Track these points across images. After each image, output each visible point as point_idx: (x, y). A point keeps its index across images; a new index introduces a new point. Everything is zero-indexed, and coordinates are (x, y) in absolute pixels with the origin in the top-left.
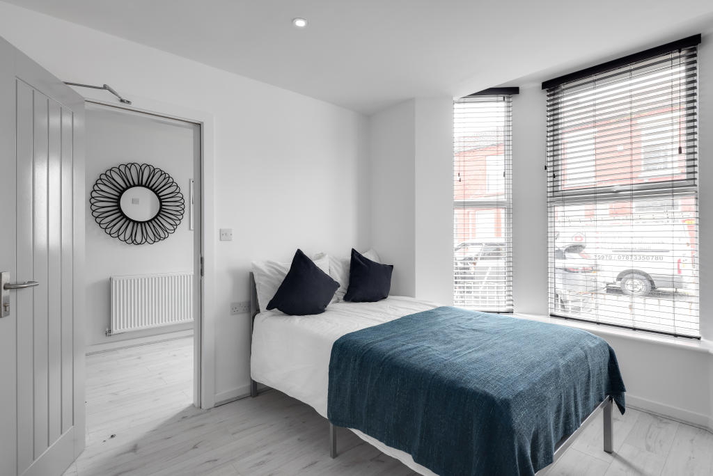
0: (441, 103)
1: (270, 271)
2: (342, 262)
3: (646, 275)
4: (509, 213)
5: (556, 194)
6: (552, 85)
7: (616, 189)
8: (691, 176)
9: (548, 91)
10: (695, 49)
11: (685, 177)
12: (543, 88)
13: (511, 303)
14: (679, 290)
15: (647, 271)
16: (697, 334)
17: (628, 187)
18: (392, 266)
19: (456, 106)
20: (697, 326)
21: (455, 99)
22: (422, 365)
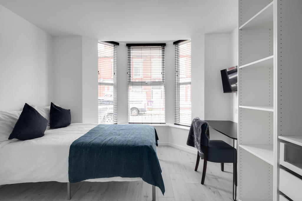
0: (94, 42)
1: (4, 117)
2: (44, 109)
3: (138, 109)
4: (115, 88)
5: (130, 82)
6: (129, 45)
7: (147, 82)
8: (163, 80)
9: (128, 47)
10: (164, 47)
11: (162, 80)
12: (127, 46)
13: (116, 120)
14: (145, 113)
15: (138, 108)
16: (165, 122)
17: (150, 82)
18: (70, 110)
19: (99, 44)
20: (165, 120)
21: (99, 41)
22: (120, 143)
